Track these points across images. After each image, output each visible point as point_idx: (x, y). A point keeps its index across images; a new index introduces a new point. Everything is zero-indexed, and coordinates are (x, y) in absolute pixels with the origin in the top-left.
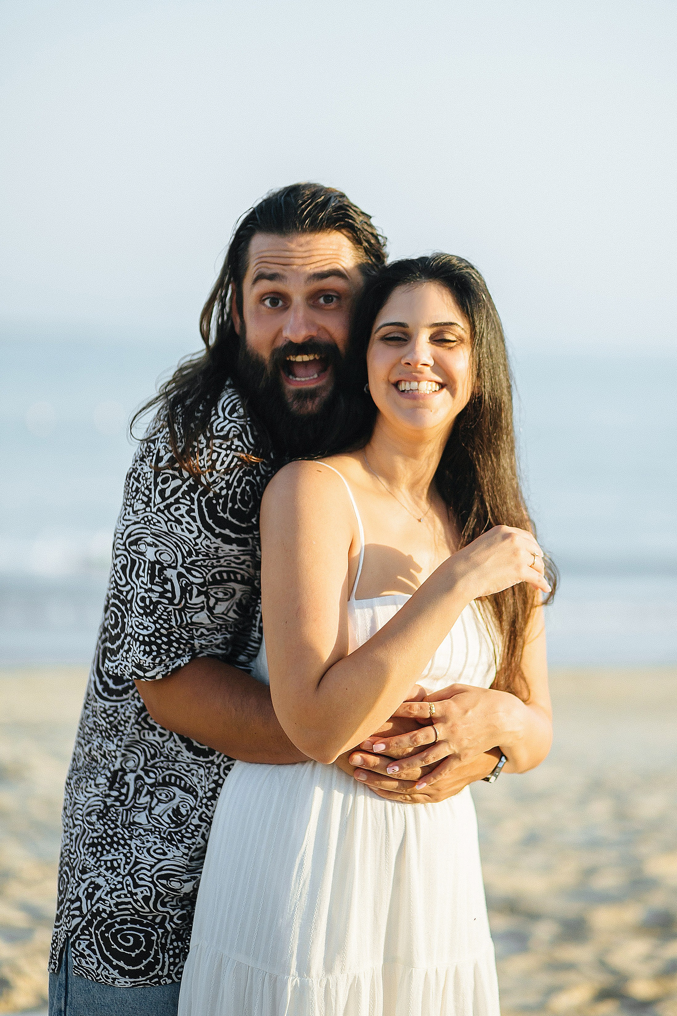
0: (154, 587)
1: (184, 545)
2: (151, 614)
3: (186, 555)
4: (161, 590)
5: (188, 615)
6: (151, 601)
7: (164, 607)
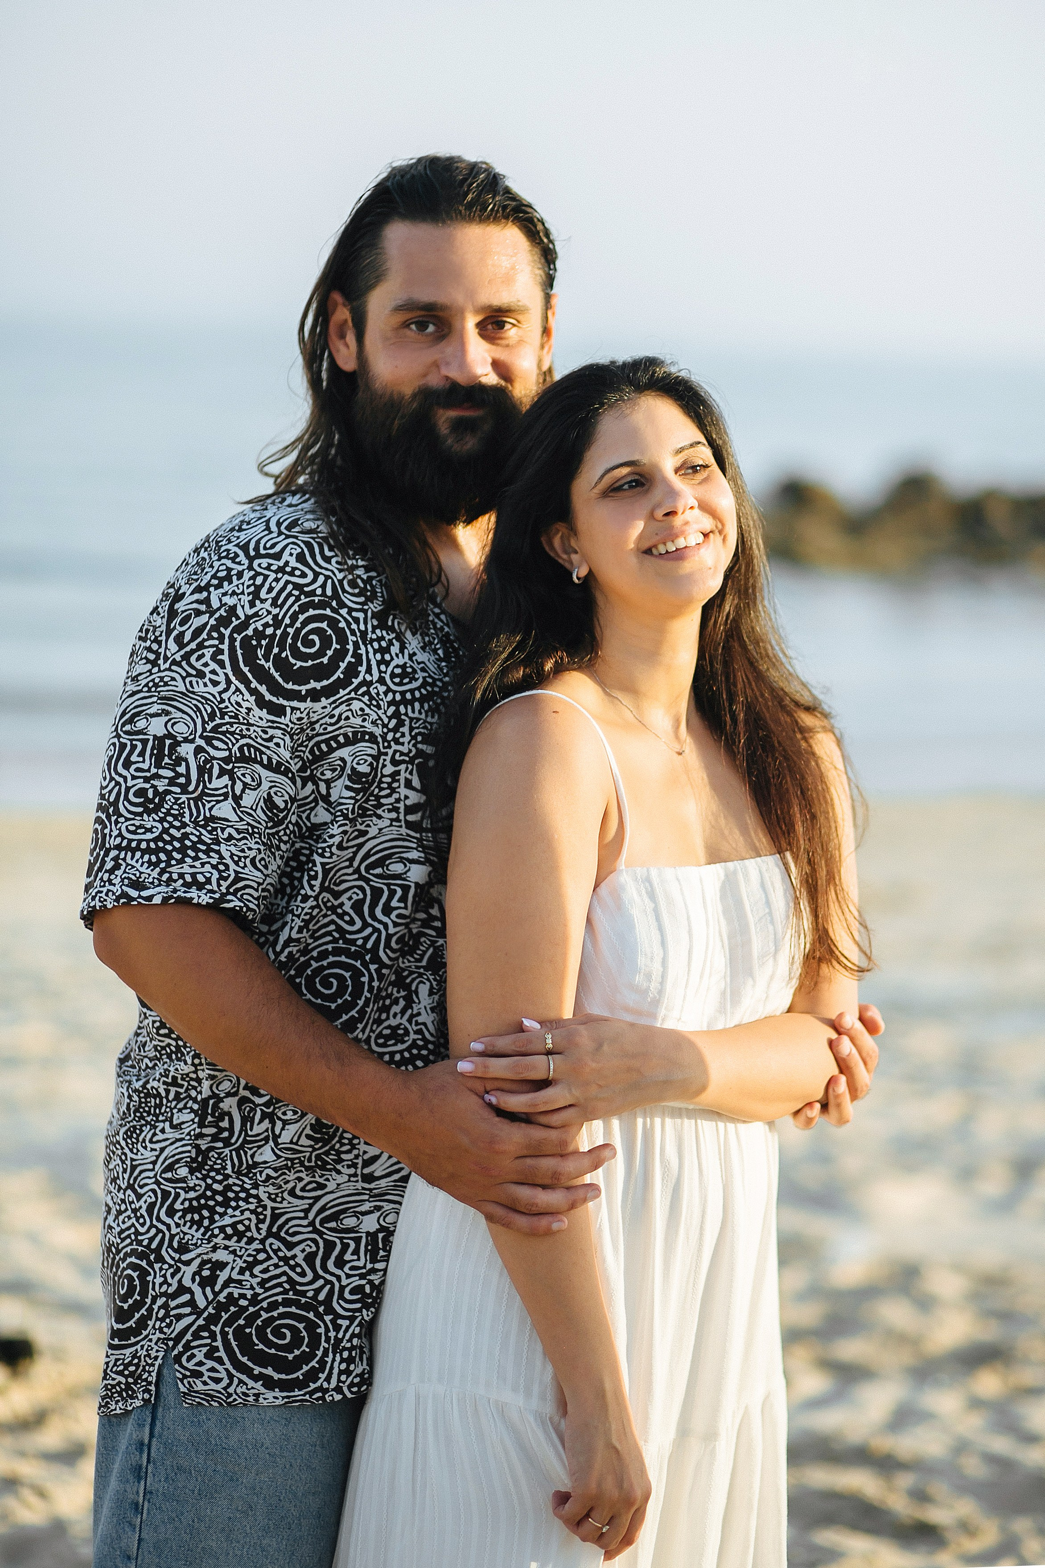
0: (162, 772)
1: (206, 706)
2: (156, 810)
3: (207, 720)
4: (172, 774)
5: (208, 806)
6: (156, 793)
7: (174, 798)
